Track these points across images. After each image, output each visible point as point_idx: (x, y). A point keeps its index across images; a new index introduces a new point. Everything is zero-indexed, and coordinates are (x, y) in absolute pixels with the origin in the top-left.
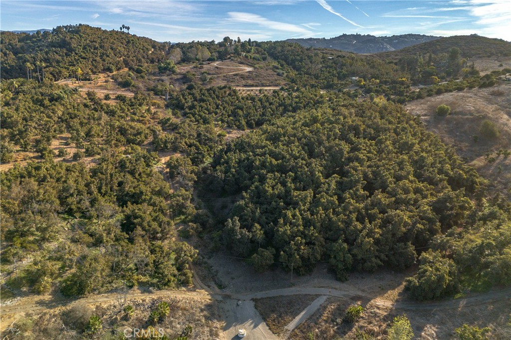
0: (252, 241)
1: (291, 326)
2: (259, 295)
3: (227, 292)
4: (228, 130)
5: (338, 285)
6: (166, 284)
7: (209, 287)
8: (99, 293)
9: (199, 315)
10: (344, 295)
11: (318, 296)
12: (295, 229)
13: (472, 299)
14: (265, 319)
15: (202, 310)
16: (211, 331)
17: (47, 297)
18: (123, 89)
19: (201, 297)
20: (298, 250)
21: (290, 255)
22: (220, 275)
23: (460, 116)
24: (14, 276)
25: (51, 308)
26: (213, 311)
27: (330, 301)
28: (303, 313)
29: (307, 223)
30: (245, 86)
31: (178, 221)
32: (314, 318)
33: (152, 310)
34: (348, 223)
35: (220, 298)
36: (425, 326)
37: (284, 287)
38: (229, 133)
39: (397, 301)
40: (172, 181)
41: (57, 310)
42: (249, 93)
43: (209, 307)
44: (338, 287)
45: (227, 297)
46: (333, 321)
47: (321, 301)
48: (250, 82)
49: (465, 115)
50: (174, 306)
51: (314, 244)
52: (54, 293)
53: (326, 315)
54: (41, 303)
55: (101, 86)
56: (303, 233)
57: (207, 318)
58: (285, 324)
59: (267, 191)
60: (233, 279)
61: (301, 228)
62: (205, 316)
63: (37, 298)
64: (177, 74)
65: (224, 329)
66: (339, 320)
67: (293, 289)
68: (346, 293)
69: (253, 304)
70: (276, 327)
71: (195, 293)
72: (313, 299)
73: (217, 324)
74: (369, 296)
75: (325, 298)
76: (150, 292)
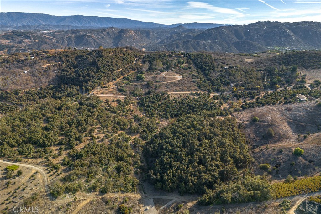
0: (156, 179)
1: (162, 208)
2: (156, 197)
3: (146, 195)
4: (162, 120)
5: (180, 197)
6: (128, 191)
7: (141, 193)
8: (110, 193)
9: (137, 202)
10: (180, 201)
11: (172, 200)
12: (169, 177)
13: (214, 207)
14: (155, 205)
15: (138, 200)
16: (139, 207)
17: (98, 193)
18: (120, 93)
19: (138, 196)
20: (169, 185)
21: (166, 186)
22: (145, 189)
23: (263, 123)
24: (90, 186)
25: (99, 196)
26: (141, 201)
27: (175, 202)
28: (166, 205)
29: (174, 175)
30: (175, 91)
31: (135, 167)
32: (168, 207)
33: (124, 199)
34: (187, 177)
35: (144, 197)
36: (197, 212)
37: (163, 196)
38: (161, 121)
39: (195, 204)
40: (135, 149)
41: (100, 197)
42: (175, 96)
43: (140, 199)
44: (179, 197)
45: (146, 197)
46: (174, 208)
47: (172, 202)
48: (178, 88)
49: (265, 123)
50: (129, 199)
51: (175, 183)
52: (99, 192)
53: (172, 206)
54: (96, 195)
55: (111, 92)
56: (172, 179)
57: (139, 203)
58: (160, 207)
59: (164, 161)
60: (149, 191)
61: (171, 177)
62: (138, 202)
63: (96, 193)
64: (145, 82)
65: (143, 207)
66: (175, 208)
67: (166, 197)
68: (181, 200)
69: (153, 200)
70: (157, 208)
71: (136, 195)
72: (170, 201)
73: (141, 205)
74: (187, 202)
75: (174, 201)
76: (124, 193)
